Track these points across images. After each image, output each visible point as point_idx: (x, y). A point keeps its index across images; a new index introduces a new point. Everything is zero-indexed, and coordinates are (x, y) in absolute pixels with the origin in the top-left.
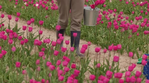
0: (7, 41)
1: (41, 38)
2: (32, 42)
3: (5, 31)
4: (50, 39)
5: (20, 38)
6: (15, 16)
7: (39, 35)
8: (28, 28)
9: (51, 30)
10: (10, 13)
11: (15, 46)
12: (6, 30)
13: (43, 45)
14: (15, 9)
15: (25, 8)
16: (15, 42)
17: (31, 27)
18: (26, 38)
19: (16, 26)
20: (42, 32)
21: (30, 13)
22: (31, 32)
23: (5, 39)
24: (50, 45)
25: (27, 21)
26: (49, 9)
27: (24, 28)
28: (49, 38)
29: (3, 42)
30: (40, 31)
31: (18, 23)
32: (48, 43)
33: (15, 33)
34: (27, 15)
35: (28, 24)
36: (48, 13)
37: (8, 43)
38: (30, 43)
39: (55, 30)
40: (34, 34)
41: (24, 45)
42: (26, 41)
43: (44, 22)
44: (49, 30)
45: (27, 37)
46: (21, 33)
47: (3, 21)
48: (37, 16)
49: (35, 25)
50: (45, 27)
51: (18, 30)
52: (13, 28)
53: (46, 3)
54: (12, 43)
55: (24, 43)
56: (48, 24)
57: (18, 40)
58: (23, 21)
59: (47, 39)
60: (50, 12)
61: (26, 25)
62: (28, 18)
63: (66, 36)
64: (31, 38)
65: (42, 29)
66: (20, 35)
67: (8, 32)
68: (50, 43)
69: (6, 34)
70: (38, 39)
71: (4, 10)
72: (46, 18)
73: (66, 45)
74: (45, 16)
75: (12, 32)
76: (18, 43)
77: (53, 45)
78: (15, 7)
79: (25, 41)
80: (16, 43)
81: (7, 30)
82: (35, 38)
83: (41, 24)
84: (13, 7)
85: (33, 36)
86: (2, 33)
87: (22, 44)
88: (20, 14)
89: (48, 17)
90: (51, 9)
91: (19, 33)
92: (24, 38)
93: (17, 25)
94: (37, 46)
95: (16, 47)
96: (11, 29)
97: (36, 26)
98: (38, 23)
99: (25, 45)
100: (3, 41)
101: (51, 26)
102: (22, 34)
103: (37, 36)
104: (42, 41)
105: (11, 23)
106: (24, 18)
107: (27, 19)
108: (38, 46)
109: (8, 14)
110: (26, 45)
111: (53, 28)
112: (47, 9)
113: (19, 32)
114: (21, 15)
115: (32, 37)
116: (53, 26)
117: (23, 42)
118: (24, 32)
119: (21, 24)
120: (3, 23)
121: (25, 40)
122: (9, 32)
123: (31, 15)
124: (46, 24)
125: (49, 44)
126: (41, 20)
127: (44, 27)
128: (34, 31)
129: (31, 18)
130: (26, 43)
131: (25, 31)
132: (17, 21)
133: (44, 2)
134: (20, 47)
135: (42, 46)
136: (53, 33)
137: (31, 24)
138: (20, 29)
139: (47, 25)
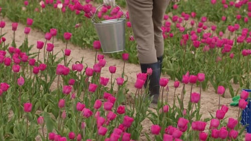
0: (10, 67)
1: (68, 62)
2: (52, 69)
4: (84, 64)
5: (33, 63)
8: (46, 46)
9: (85, 49)
10: (16, 20)
11: (24, 76)
12: (8, 48)
14: (24, 13)
16: (23, 69)
17: (51, 43)
18: (43, 62)
19: (26, 42)
20: (70, 51)
21: (48, 19)
22: (51, 52)
24: (84, 74)
25: (45, 33)
27: (40, 46)
28: (82, 62)
31: (29, 36)
33: (23, 54)
34: (44, 23)
35: (46, 39)
36: (80, 19)
37: (12, 71)
38: (50, 70)
41: (39, 75)
42: (43, 68)
44: (81, 48)
45: (45, 60)
47: (3, 33)
48: (61, 24)
49: (58, 40)
50: (75, 43)
51: (30, 49)
55: (40, 71)
57: (29, 65)
58: (38, 33)
59: (78, 63)
61: (43, 40)
63: (111, 59)
64: (50, 62)
65: (70, 47)
66: (33, 58)
67: (11, 51)
70: (62, 63)
71: (5, 14)
72: (76, 29)
73: (111, 74)
74: (75, 25)
75: (19, 52)
76: (29, 71)
78: (24, 9)
79: (41, 68)
80: (25, 70)
81: (10, 49)
82: (57, 63)
83: (67, 39)
85: (55, 59)
87: (36, 72)
89: (80, 26)
91: (31, 54)
92: (39, 63)
93: (27, 39)
94: (60, 76)
95: (26, 77)
97: (60, 42)
98: (62, 37)
99: (41, 73)
100: (3, 67)
101: (85, 42)
102: (36, 56)
103: (62, 59)
104: (70, 67)
105: (17, 37)
106: (39, 28)
107: (45, 29)
108: (63, 75)
109: (12, 21)
111: (88, 46)
113: (30, 52)
114: (34, 22)
115: (53, 61)
116: (88, 42)
117: (38, 70)
118: (39, 53)
119: (34, 39)
120: (3, 37)
123: (51, 23)
124: (76, 38)
127: (73, 43)
128: (55, 50)
130: (42, 70)
131: (42, 50)
132: (27, 33)
135: (69, 76)
136: (88, 54)
138: (32, 46)
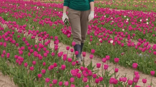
3: (79, 69)
6: (90, 53)
7: (115, 73)
13: (119, 84)
15: (100, 45)
23: (79, 77)
26: (125, 46)
29: (77, 80)
30: (115, 69)
32: (125, 81)
39: (131, 67)
40: (109, 72)
43: (120, 60)
46: (96, 71)
52: (88, 65)
53: (122, 40)
54: (86, 81)
56: (124, 61)
60: (126, 49)
62: (102, 55)
68: (127, 81)
69: (80, 71)
77: (130, 84)
84: (88, 43)
86: (76, 71)
88: (94, 51)
90: (127, 46)
96: (86, 67)
110: (101, 84)
112: (122, 46)
121: (99, 78)
122: (83, 70)
125: (126, 83)
126: (117, 57)
129: (107, 55)
133: (119, 39)
134: (95, 85)
137: (106, 62)
139: (123, 63)
